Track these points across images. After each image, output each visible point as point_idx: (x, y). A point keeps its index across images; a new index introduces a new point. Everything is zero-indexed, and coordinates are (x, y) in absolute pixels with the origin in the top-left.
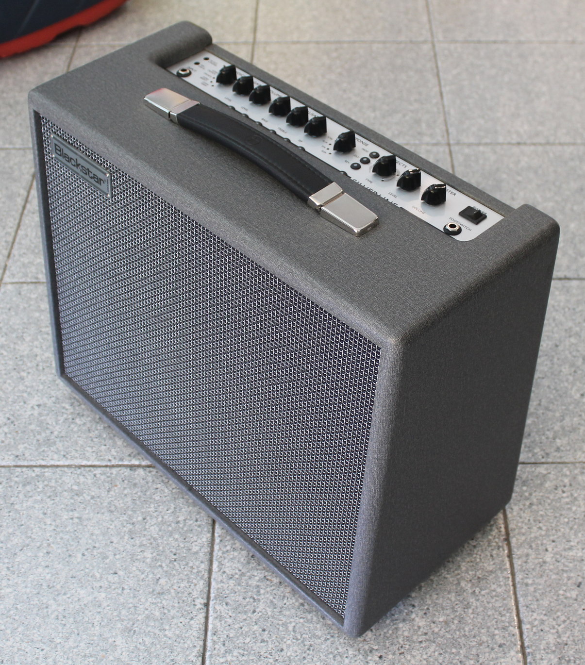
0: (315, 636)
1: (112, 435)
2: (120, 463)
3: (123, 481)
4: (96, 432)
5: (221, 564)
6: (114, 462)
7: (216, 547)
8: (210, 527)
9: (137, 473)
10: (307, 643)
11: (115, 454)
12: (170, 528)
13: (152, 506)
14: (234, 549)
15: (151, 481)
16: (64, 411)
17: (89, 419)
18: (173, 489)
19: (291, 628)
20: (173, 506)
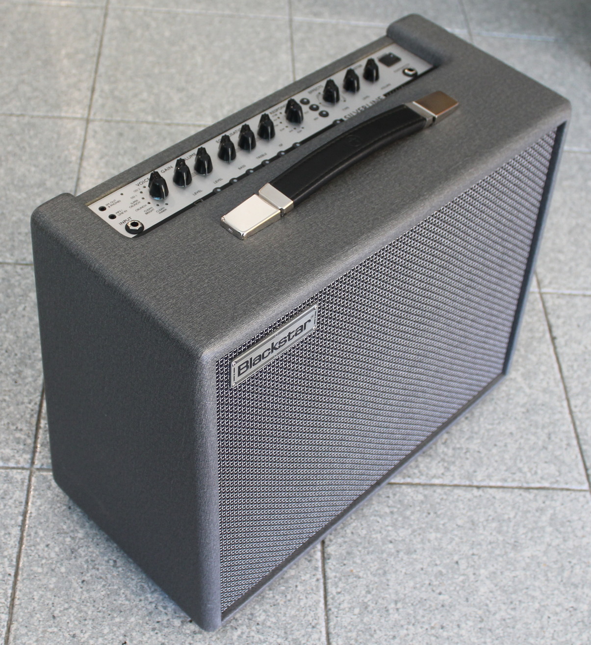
0: (495, 410)
1: (282, 581)
2: (320, 569)
3: (344, 565)
4: (277, 597)
5: (434, 477)
6: (320, 575)
7: (416, 481)
8: (395, 486)
9: (333, 553)
10: (502, 416)
11: (308, 576)
12: (400, 519)
13: (374, 536)
14: (417, 466)
15: (342, 539)
16: (244, 637)
17: (257, 607)
18: (351, 518)
19: (490, 427)
20: (372, 518)
